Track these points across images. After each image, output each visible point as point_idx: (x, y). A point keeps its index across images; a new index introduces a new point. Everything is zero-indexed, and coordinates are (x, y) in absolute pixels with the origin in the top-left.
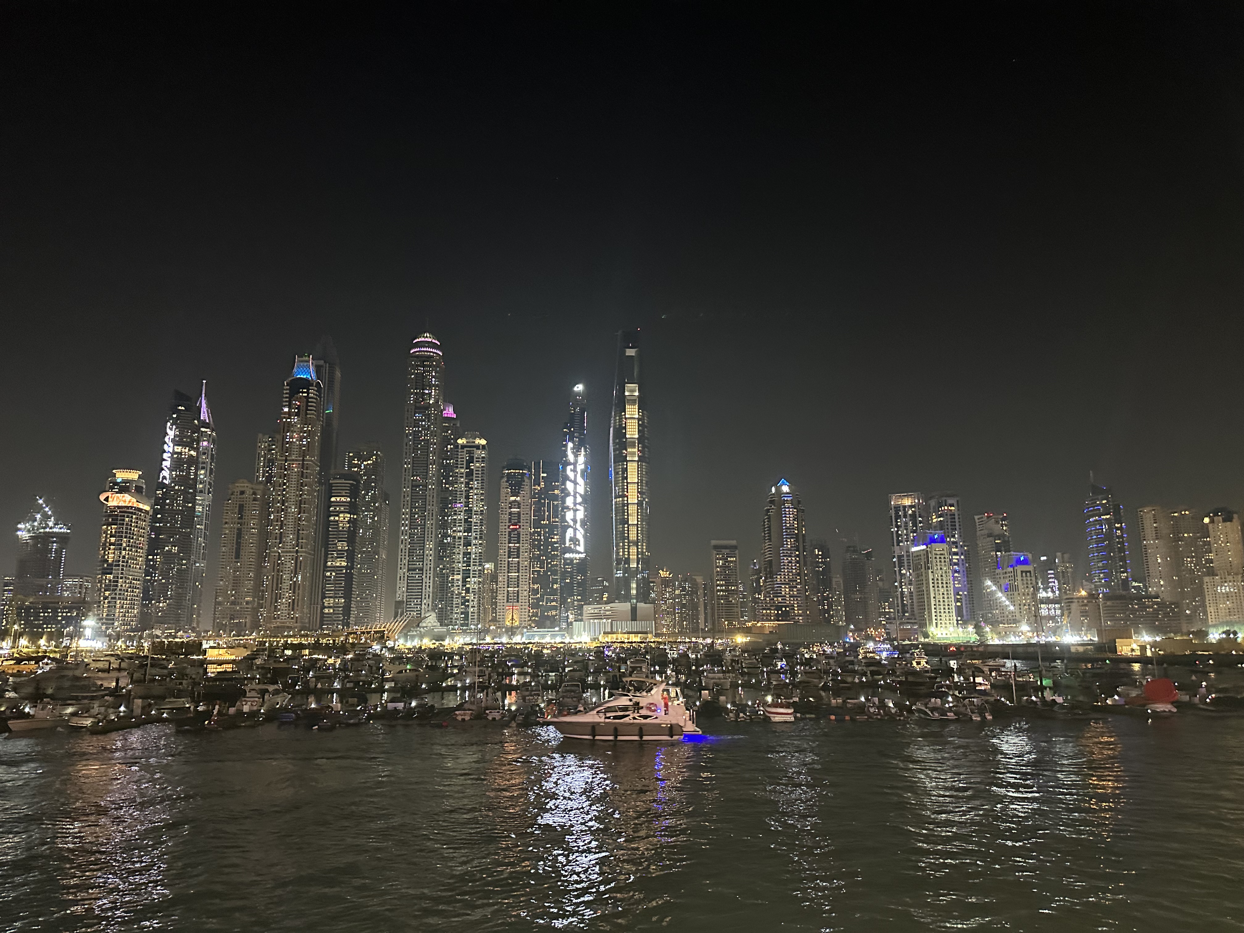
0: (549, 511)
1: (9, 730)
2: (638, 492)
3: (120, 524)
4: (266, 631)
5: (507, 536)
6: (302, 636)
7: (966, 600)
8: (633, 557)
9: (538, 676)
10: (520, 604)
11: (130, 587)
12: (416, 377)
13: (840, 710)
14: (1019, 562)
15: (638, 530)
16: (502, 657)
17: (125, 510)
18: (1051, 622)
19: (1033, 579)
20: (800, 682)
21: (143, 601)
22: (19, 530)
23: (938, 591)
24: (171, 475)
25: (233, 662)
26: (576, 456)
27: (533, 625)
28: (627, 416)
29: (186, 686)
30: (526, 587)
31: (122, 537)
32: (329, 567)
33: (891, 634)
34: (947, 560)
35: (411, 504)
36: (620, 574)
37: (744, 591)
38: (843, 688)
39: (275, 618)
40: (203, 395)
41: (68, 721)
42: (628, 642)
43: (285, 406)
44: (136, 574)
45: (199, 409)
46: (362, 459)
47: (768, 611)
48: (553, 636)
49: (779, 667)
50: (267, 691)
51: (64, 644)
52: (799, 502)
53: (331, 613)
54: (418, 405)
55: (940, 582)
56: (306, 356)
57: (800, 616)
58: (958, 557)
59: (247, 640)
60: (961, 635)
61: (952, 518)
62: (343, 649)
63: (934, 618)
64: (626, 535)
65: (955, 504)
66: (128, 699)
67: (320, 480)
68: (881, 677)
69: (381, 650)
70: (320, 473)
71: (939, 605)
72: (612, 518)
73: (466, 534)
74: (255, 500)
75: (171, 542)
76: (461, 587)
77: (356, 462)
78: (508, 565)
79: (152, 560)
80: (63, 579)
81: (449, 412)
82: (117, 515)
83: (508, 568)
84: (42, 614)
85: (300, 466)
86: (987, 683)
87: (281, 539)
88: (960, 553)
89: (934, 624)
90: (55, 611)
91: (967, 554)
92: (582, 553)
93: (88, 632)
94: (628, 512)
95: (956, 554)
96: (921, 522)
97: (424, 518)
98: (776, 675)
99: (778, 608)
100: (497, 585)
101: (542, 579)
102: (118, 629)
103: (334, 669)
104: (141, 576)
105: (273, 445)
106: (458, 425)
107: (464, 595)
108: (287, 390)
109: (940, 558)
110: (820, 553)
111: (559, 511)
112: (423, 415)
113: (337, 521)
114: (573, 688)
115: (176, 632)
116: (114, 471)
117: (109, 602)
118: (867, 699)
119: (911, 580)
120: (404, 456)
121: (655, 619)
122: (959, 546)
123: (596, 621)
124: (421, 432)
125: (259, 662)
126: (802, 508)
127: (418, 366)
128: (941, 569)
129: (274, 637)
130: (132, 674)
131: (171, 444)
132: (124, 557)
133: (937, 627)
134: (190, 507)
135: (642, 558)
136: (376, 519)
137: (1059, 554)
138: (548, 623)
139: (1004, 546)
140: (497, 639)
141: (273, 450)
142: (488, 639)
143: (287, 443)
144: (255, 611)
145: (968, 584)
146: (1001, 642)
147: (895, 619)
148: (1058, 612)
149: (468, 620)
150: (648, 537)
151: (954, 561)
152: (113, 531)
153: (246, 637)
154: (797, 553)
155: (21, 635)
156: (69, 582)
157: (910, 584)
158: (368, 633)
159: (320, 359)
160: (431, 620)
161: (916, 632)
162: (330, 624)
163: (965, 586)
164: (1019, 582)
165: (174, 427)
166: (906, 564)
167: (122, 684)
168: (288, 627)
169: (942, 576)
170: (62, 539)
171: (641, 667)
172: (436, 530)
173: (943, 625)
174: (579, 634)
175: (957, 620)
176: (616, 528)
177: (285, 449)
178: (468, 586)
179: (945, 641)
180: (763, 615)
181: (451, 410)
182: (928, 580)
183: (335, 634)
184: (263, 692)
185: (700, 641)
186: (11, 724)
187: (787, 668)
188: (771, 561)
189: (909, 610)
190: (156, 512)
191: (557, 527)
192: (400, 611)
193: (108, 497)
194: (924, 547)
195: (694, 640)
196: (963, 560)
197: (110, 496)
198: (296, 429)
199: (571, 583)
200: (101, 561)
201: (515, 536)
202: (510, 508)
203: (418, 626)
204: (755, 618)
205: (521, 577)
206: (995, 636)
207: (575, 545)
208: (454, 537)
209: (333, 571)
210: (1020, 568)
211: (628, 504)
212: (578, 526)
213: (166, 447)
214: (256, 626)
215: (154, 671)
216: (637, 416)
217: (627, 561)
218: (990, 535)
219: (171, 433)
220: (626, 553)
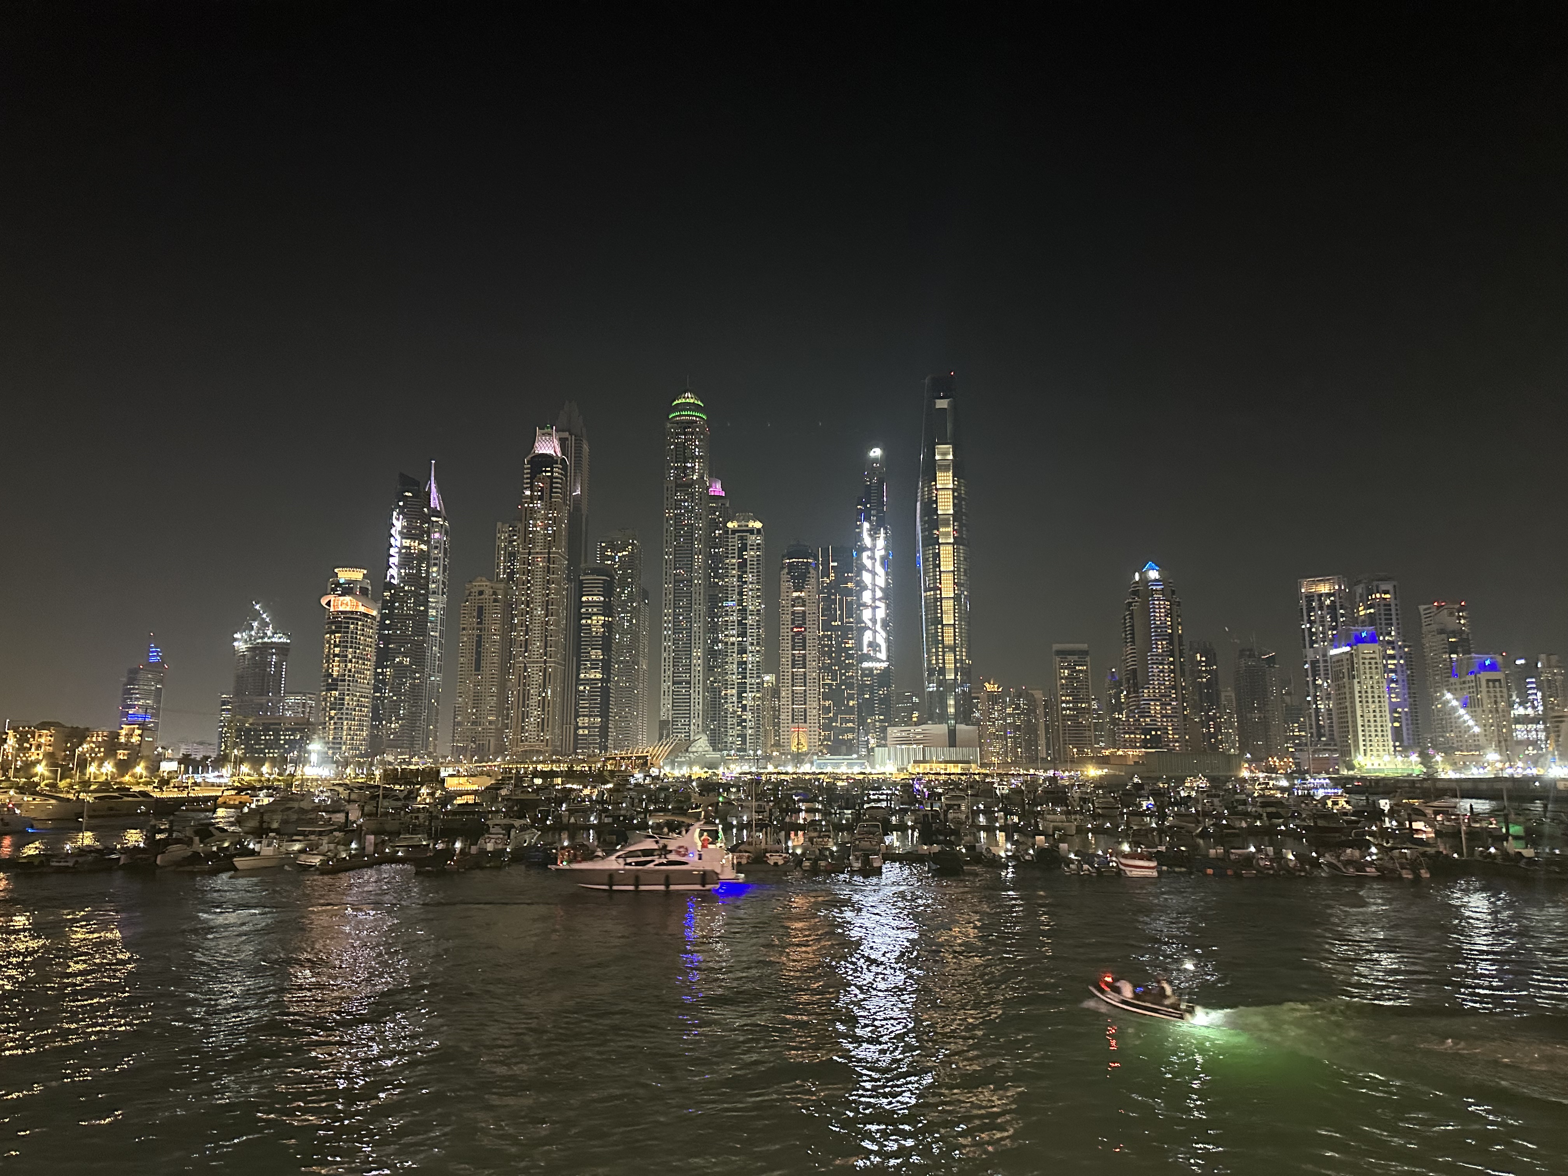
0: (841, 609)
1: (236, 869)
2: (954, 583)
3: (345, 632)
4: (511, 756)
5: (790, 641)
6: (553, 762)
7: (1407, 719)
8: (950, 666)
9: (831, 813)
10: (808, 725)
11: (358, 706)
12: (676, 447)
13: (1220, 863)
14: (1483, 667)
15: (955, 632)
16: (787, 790)
17: (351, 616)
18: (1530, 748)
19: (1505, 690)
20: (1170, 827)
21: (372, 721)
22: (236, 640)
23: (1368, 707)
24: (399, 573)
25: (474, 793)
26: (874, 538)
27: (825, 751)
28: (938, 486)
29: (422, 821)
30: (815, 705)
31: (347, 647)
32: (582, 680)
33: (1302, 764)
34: (1379, 666)
35: (675, 604)
36: (932, 688)
37: (1099, 709)
38: (1227, 835)
39: (522, 741)
40: (433, 478)
41: (296, 858)
42: (945, 774)
43: (526, 488)
44: (364, 690)
45: (429, 494)
46: (616, 549)
47: (1132, 736)
48: (850, 765)
49: (1145, 808)
50: (513, 826)
51: (288, 772)
52: (1173, 592)
53: (585, 735)
54: (679, 482)
55: (1370, 695)
56: (548, 428)
57: (1177, 741)
58: (1395, 662)
59: (490, 766)
60: (1400, 766)
61: (1386, 610)
62: (600, 778)
63: (1361, 743)
64: (940, 638)
65: (1392, 591)
66: (358, 834)
67: (568, 575)
68: (1281, 820)
69: (645, 780)
70: (568, 568)
71: (1369, 726)
72: (921, 616)
73: (740, 639)
74: (496, 601)
75: (401, 653)
76: (736, 704)
77: (609, 554)
78: (793, 677)
79: (382, 673)
80: (284, 696)
81: (717, 489)
82: (341, 622)
83: (793, 681)
84: (263, 737)
85: (546, 560)
86: (1430, 830)
87: (526, 647)
88: (1398, 657)
89: (1362, 752)
90: (277, 734)
91: (1408, 657)
92: (883, 661)
93: (314, 758)
94: (941, 609)
95: (1392, 657)
96: (1342, 615)
97: (689, 620)
98: (1138, 818)
99: (1146, 731)
100: (779, 701)
101: (834, 694)
102: (346, 754)
103: (591, 800)
104: (370, 693)
105: (515, 535)
106: (728, 505)
107: (739, 713)
108: (527, 469)
109: (1370, 663)
110: (1204, 659)
111: (853, 609)
112: (686, 494)
113: (590, 625)
114: (872, 829)
115: (411, 757)
116: (336, 570)
117: (335, 723)
118: (1259, 850)
119: (1330, 694)
120: (665, 545)
121: (981, 745)
122: (1397, 647)
123: (903, 747)
124: (683, 515)
125: (504, 792)
126: (1178, 600)
127: (677, 434)
128: (1371, 678)
129: (521, 763)
130: (363, 806)
131: (398, 537)
132: (350, 671)
133: (1365, 755)
134: (422, 611)
135: (962, 667)
136: (634, 621)
137: (1543, 656)
138: (844, 748)
139: (1463, 645)
140: (782, 768)
141: (515, 541)
142: (771, 768)
143: (530, 532)
144: (500, 731)
145: (1410, 697)
146: (1458, 776)
147: (1306, 745)
148: (1542, 736)
149: (746, 744)
150: (969, 641)
151: (1390, 666)
152: (337, 640)
153: (489, 764)
154: (1171, 659)
155: (241, 761)
156: (291, 700)
157: (1329, 699)
158: (629, 758)
159: (563, 431)
160: (702, 744)
161: (1336, 762)
162: (585, 748)
163: (1405, 700)
164: (1483, 695)
165: (401, 517)
166: (1322, 672)
167: (351, 817)
168: (537, 751)
169: (1372, 687)
170: (282, 649)
171: (959, 806)
172: (704, 634)
173: (1375, 753)
174: (883, 763)
175: (1395, 747)
176: (927, 630)
177: (527, 540)
178: (744, 702)
179: (1377, 774)
180: (1125, 741)
181: (718, 486)
182: (1352, 693)
183: (591, 759)
184: (508, 828)
185: (1041, 773)
186: (239, 862)
187: (1155, 809)
188: (1134, 671)
189: (1327, 733)
190: (384, 617)
191: (851, 629)
192: (665, 732)
193: (330, 601)
194: (1348, 649)
195: (1032, 771)
196: (1402, 665)
197: (332, 599)
198: (539, 516)
199: (871, 699)
200: (325, 676)
201: (799, 641)
202: (793, 606)
203: (687, 751)
204: (1115, 745)
205: (808, 692)
206: (1448, 767)
207: (875, 650)
208: (726, 643)
209: (587, 684)
210: (1484, 676)
211: (941, 598)
212: (878, 627)
213: (392, 540)
214: (500, 750)
215: (386, 804)
216: (951, 486)
217: (942, 671)
218: (1441, 631)
219: (398, 524)
220: (941, 661)
